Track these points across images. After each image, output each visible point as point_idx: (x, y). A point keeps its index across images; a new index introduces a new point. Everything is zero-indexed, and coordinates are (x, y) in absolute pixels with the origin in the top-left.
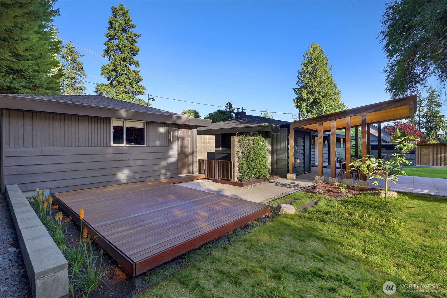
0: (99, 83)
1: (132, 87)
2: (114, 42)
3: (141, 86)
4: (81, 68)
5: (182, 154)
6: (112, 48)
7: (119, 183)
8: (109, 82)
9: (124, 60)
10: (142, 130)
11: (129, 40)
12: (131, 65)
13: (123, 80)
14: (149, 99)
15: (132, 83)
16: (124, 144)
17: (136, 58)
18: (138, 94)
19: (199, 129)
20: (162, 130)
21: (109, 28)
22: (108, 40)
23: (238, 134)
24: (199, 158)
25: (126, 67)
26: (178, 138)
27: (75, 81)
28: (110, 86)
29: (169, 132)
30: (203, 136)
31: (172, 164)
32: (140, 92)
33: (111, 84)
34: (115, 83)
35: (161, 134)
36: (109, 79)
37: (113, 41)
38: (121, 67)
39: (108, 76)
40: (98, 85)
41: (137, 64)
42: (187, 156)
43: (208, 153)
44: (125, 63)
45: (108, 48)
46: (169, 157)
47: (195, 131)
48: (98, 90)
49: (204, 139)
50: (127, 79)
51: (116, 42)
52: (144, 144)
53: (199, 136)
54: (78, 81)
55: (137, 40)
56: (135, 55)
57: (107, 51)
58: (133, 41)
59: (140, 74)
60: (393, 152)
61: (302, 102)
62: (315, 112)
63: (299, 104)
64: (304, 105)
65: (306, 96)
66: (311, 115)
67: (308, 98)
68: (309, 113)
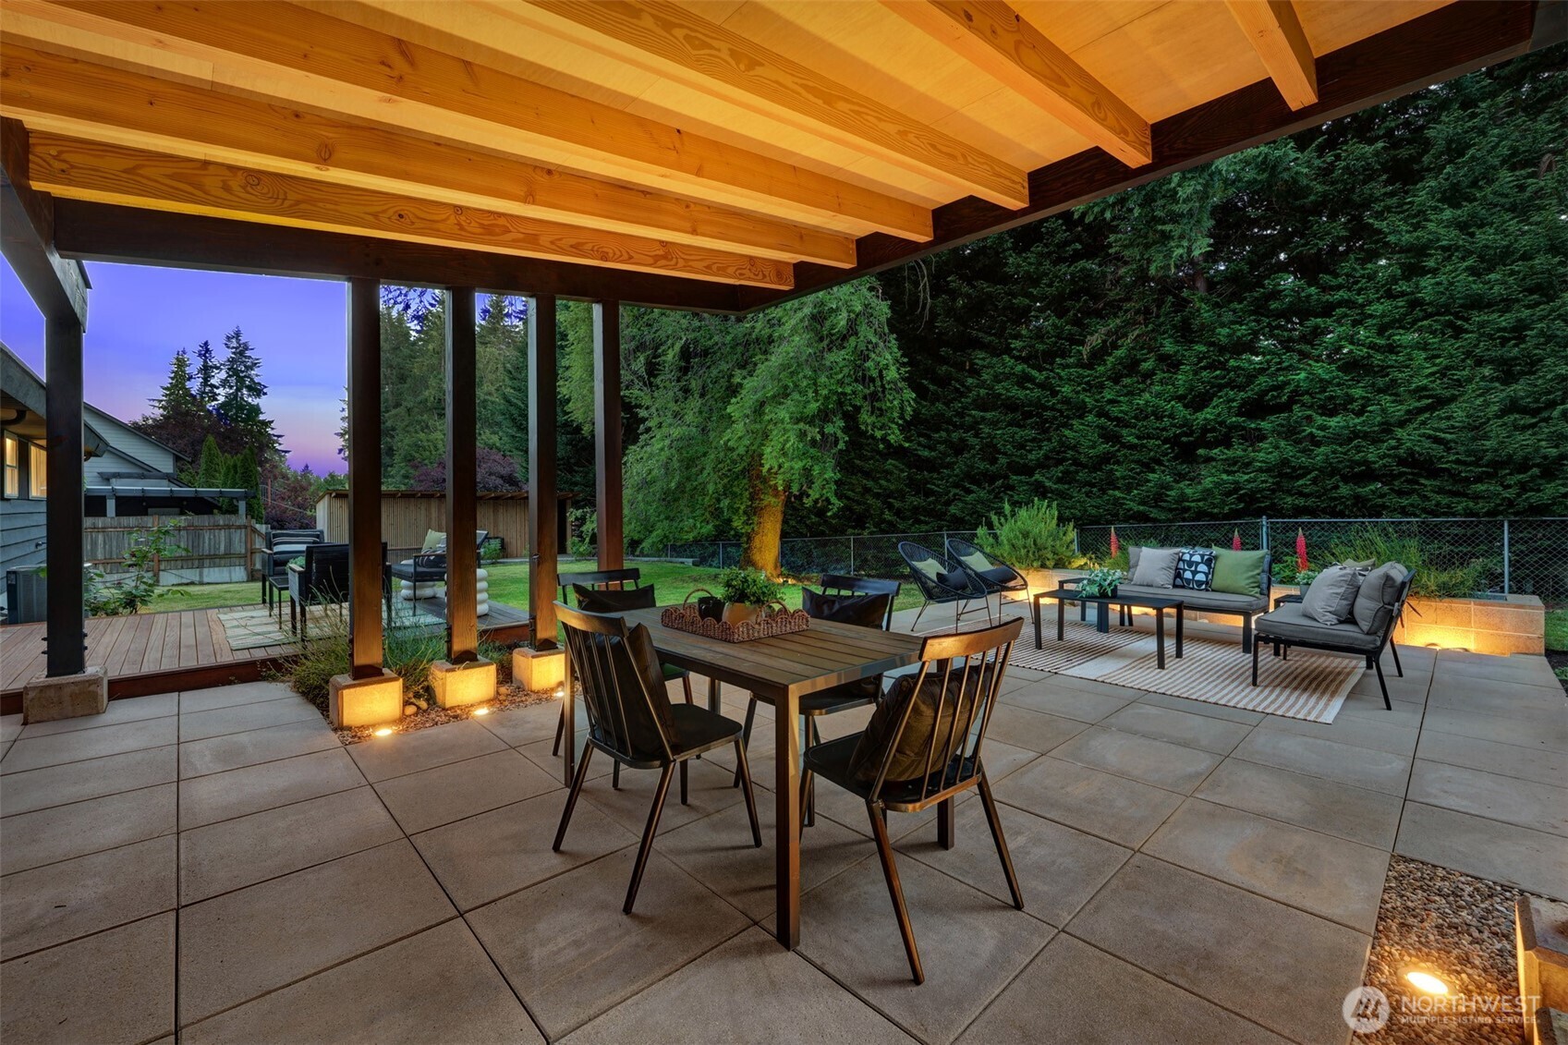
60: (221, 523)
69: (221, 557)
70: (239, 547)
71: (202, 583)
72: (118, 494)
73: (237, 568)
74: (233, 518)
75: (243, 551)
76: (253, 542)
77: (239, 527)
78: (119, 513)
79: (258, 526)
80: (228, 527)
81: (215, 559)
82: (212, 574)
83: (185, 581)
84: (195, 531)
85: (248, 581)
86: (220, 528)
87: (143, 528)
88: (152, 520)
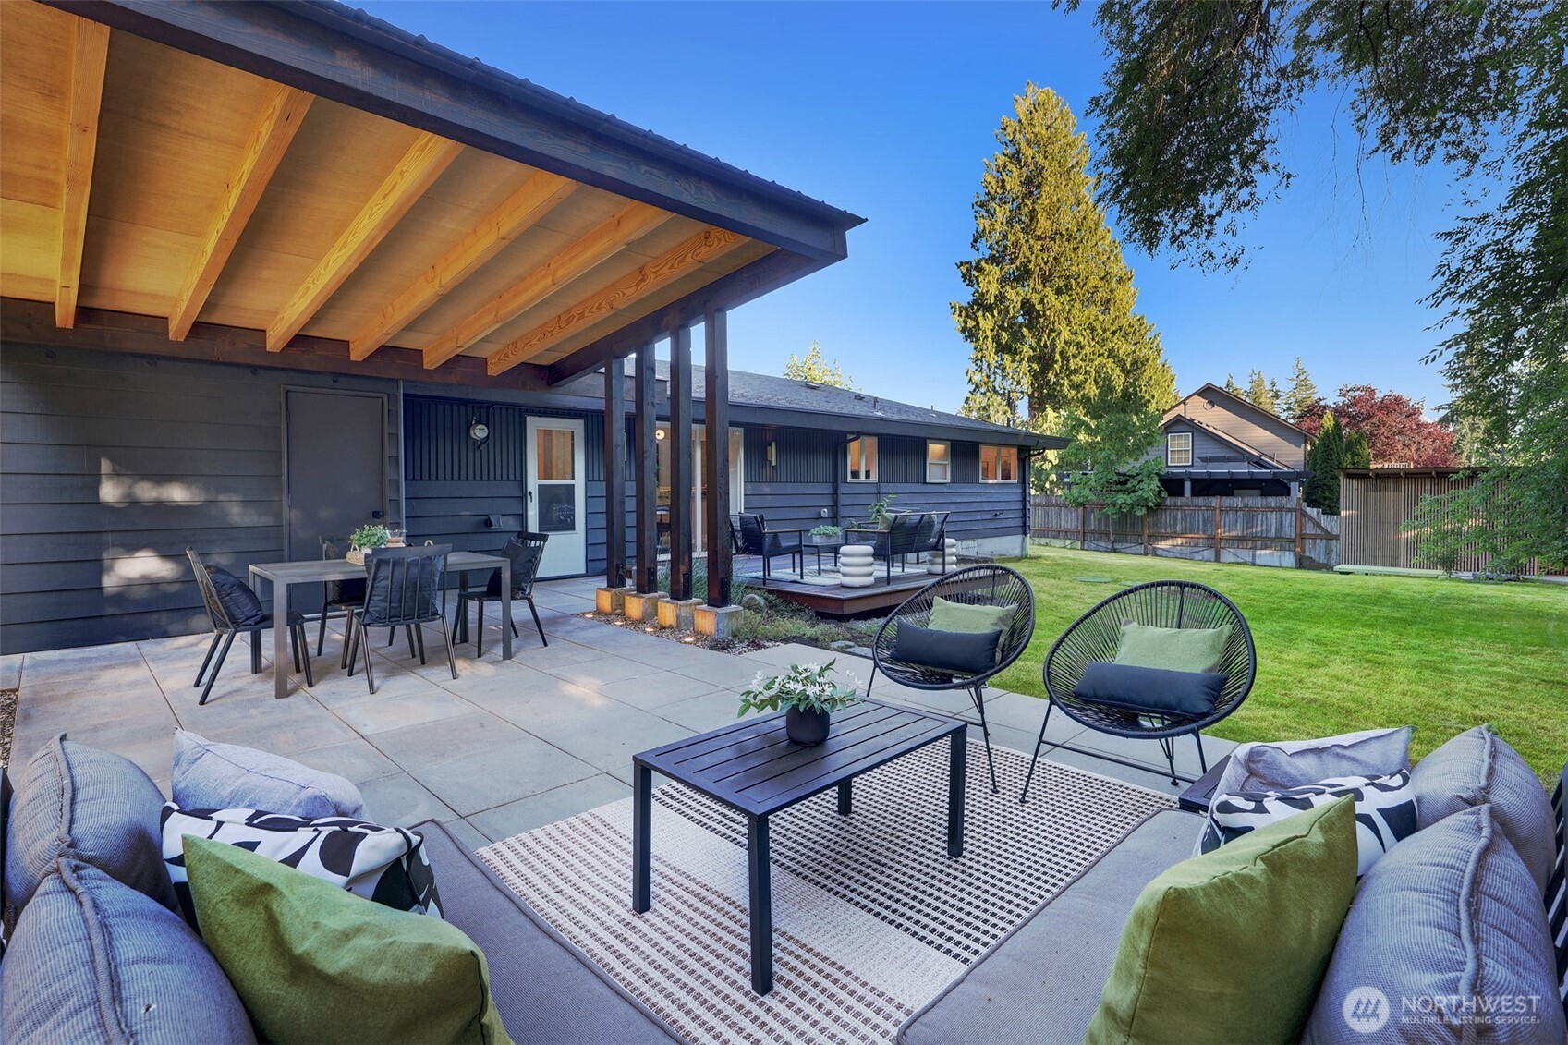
60: (1273, 505)
61: (980, 313)
62: (1026, 351)
63: (971, 324)
64: (987, 323)
65: (994, 288)
66: (1013, 361)
67: (1001, 297)
68: (1006, 356)
69: (1273, 540)
70: (1289, 532)
71: (1253, 564)
72: (1193, 477)
73: (1287, 553)
74: (1284, 499)
75: (1293, 536)
76: (1302, 526)
77: (1289, 510)
78: (1194, 494)
79: (1308, 510)
80: (1279, 509)
81: (1267, 542)
82: (1263, 554)
83: (1240, 560)
84: (1250, 512)
85: (1297, 568)
86: (1273, 510)
87: (1208, 508)
88: (1215, 501)
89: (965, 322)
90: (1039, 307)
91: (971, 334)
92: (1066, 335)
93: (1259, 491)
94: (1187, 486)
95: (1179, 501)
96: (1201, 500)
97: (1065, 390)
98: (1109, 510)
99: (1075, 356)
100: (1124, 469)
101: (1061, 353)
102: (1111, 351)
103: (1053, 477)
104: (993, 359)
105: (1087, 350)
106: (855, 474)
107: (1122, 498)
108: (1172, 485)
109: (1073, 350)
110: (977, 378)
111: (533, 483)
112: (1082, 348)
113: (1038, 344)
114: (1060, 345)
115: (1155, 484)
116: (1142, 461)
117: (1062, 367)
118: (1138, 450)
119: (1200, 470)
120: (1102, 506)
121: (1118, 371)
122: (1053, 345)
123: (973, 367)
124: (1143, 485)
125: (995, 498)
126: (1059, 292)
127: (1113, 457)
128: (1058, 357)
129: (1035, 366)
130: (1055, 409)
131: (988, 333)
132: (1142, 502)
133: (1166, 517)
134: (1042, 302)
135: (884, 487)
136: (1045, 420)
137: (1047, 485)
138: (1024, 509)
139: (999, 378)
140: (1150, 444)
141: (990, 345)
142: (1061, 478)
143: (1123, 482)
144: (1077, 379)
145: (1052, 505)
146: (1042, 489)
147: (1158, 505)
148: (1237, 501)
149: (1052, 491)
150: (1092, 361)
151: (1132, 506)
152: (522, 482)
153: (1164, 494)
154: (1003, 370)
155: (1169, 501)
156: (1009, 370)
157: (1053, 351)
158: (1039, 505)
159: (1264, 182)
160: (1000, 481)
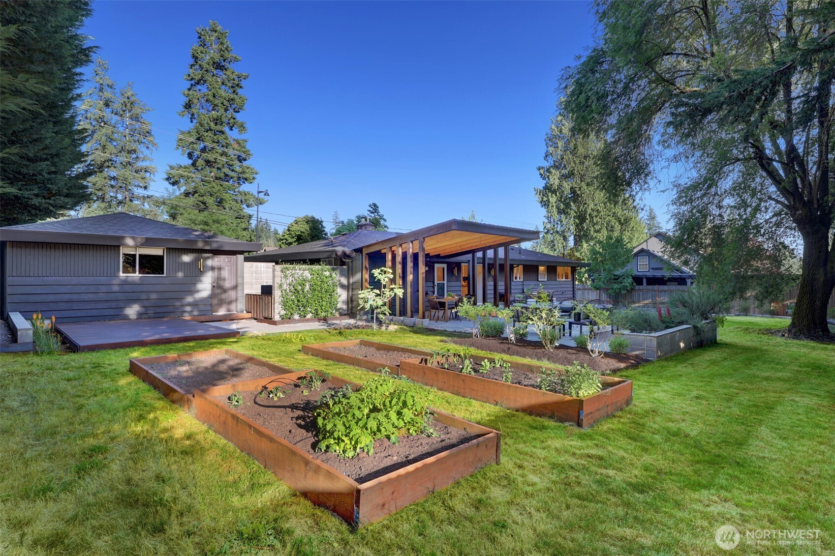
0: (174, 164)
1: (233, 170)
2: (200, 90)
3: (248, 168)
4: (148, 132)
5: (218, 287)
6: (195, 101)
7: (126, 318)
8: (190, 162)
9: (217, 121)
10: (161, 258)
11: (226, 85)
12: (232, 130)
13: (215, 159)
14: (259, 192)
15: (231, 163)
16: (137, 274)
17: (239, 117)
18: (244, 182)
19: (246, 254)
20: (186, 258)
21: (192, 66)
22: (189, 87)
23: (282, 261)
24: (247, 291)
25: (222, 132)
26: (213, 268)
27: (137, 157)
28: (192, 169)
29: (197, 260)
30: (255, 264)
31: (203, 300)
32: (246, 179)
33: (194, 164)
34: (200, 162)
35: (185, 263)
36: (190, 155)
37: (199, 87)
38: (210, 135)
39: (188, 151)
40: (172, 168)
41: (242, 127)
42: (225, 291)
43: (263, 287)
44: (218, 127)
45: (190, 101)
46: (198, 291)
47: (241, 257)
48: (171, 176)
49: (257, 267)
50: (222, 155)
51: (204, 89)
52: (163, 274)
53: (247, 264)
54: (141, 156)
55: (242, 84)
56: (239, 112)
57: (188, 106)
58: (236, 87)
59: (248, 146)
61: (550, 194)
62: (572, 213)
63: (545, 199)
64: (553, 199)
65: (557, 182)
66: (566, 218)
67: (560, 186)
68: (562, 216)
72: (647, 277)
78: (648, 284)
87: (654, 290)
88: (656, 287)
89: (542, 198)
90: (578, 192)
91: (545, 204)
92: (592, 206)
93: (676, 283)
94: (645, 281)
95: (641, 287)
96: (650, 287)
97: (592, 233)
98: (611, 291)
99: (596, 216)
100: (617, 273)
101: (590, 215)
102: (614, 213)
103: (586, 275)
104: (556, 216)
105: (602, 213)
106: (516, 278)
107: (616, 286)
108: (638, 280)
109: (595, 213)
110: (548, 226)
111: (436, 282)
112: (600, 212)
113: (578, 209)
114: (589, 211)
115: (630, 280)
116: (625, 269)
117: (590, 221)
118: (623, 264)
119: (651, 274)
120: (607, 290)
121: (617, 224)
122: (586, 211)
123: (546, 221)
124: (625, 280)
125: (563, 286)
126: (588, 185)
127: (612, 268)
128: (588, 217)
129: (577, 221)
130: (587, 242)
131: (554, 204)
132: (625, 288)
133: (636, 294)
134: (580, 189)
135: (525, 283)
136: (582, 247)
137: (584, 279)
138: (574, 290)
139: (559, 226)
140: (628, 262)
141: (555, 210)
142: (590, 276)
143: (616, 278)
144: (597, 227)
145: (586, 289)
146: (581, 281)
147: (632, 289)
148: (665, 288)
149: (586, 282)
150: (605, 219)
151: (620, 289)
152: (434, 283)
153: (635, 284)
154: (561, 222)
155: (637, 287)
156: (564, 223)
157: (586, 214)
158: (579, 289)
159: (652, 183)
160: (564, 279)
